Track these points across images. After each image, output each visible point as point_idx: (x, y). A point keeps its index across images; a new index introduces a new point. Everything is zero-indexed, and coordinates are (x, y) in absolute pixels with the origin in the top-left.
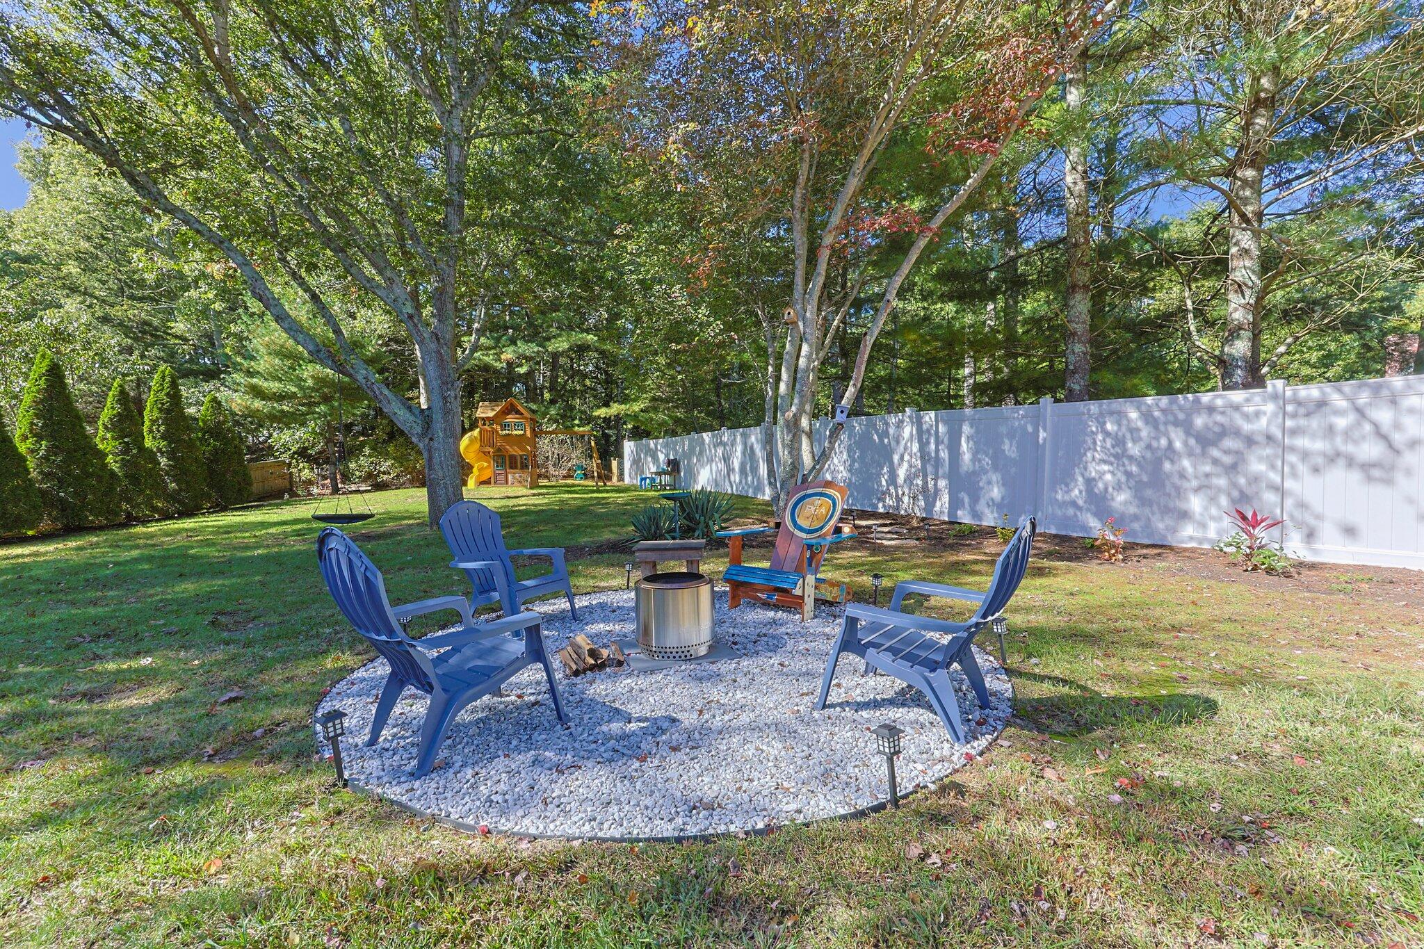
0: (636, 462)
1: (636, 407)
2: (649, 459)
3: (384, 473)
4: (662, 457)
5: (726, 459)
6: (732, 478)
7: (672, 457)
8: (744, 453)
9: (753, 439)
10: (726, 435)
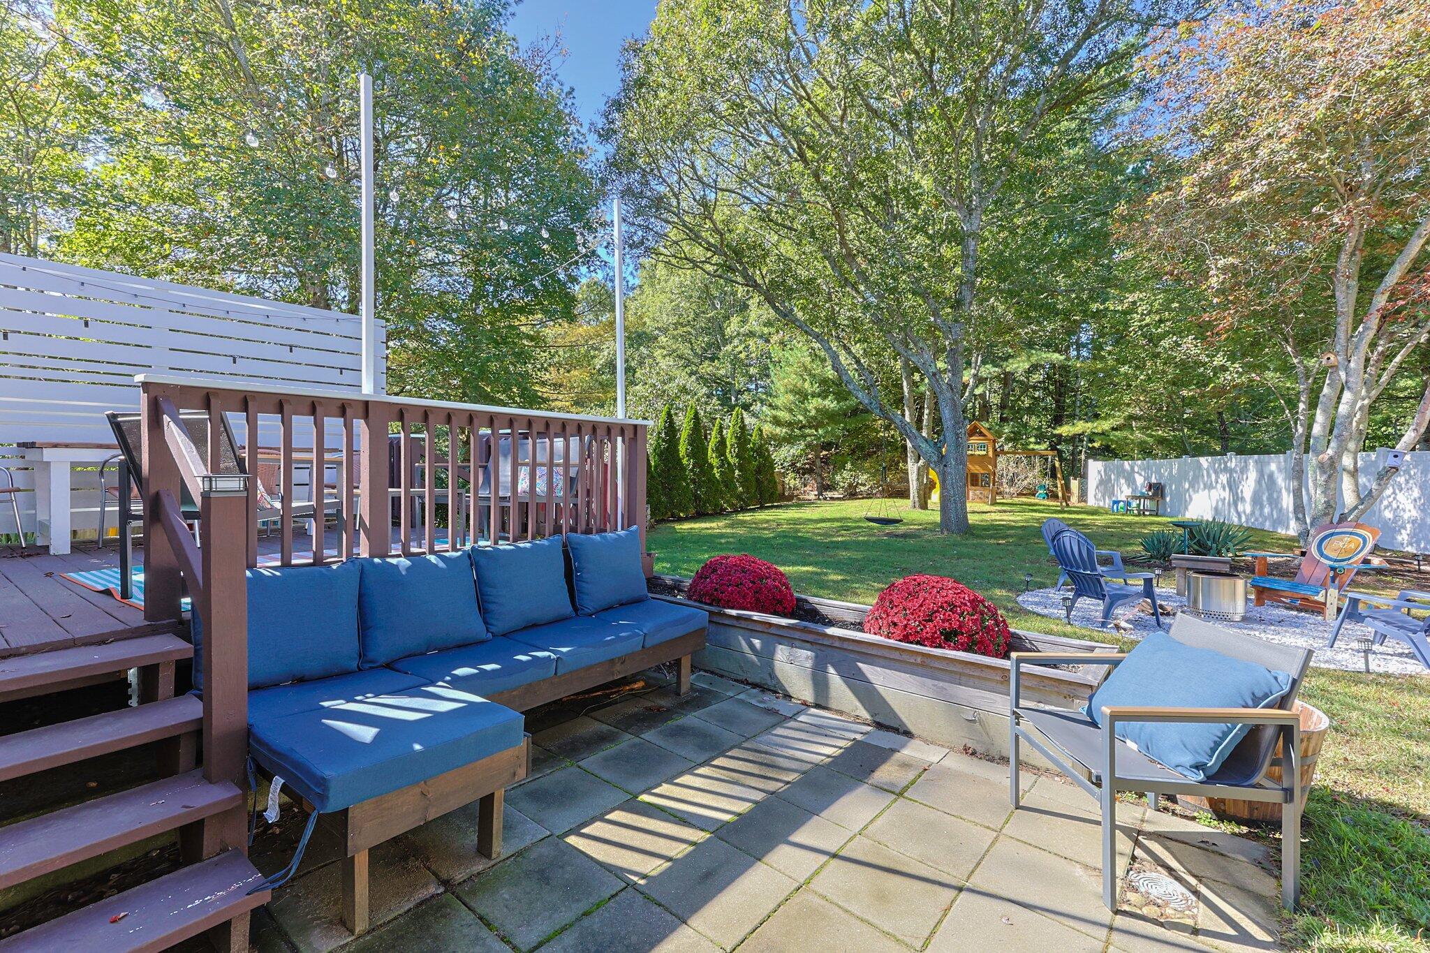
0: (1105, 484)
1: (1105, 425)
2: (1123, 481)
3: (861, 485)
4: (1140, 480)
5: (1233, 486)
6: (1240, 508)
7: (1154, 480)
8: (1259, 482)
9: (1273, 467)
10: (1233, 461)
